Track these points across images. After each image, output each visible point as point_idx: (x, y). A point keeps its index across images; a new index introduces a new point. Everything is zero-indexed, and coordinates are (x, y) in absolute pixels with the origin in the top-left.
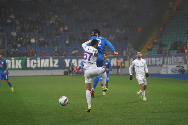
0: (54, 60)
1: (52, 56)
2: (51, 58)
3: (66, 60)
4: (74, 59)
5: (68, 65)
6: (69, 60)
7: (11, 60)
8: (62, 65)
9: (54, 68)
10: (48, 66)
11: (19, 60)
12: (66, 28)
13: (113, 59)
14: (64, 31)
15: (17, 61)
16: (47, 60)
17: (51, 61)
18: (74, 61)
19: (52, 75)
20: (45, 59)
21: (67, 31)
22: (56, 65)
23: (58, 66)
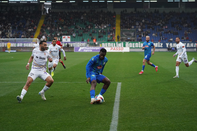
0: (161, 44)
1: (159, 41)
2: (159, 42)
3: (167, 44)
4: (171, 43)
5: (167, 46)
6: (168, 44)
7: (138, 43)
8: (164, 46)
9: (160, 48)
10: (157, 46)
11: (142, 43)
12: (166, 27)
13: (191, 43)
14: (166, 28)
15: (141, 44)
16: (157, 44)
17: (159, 44)
18: (171, 44)
19: (159, 52)
20: (156, 43)
21: (167, 28)
22: (161, 46)
23: (162, 47)
